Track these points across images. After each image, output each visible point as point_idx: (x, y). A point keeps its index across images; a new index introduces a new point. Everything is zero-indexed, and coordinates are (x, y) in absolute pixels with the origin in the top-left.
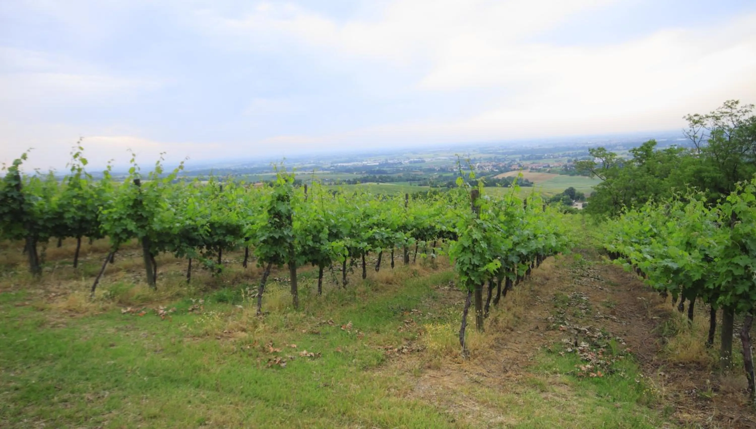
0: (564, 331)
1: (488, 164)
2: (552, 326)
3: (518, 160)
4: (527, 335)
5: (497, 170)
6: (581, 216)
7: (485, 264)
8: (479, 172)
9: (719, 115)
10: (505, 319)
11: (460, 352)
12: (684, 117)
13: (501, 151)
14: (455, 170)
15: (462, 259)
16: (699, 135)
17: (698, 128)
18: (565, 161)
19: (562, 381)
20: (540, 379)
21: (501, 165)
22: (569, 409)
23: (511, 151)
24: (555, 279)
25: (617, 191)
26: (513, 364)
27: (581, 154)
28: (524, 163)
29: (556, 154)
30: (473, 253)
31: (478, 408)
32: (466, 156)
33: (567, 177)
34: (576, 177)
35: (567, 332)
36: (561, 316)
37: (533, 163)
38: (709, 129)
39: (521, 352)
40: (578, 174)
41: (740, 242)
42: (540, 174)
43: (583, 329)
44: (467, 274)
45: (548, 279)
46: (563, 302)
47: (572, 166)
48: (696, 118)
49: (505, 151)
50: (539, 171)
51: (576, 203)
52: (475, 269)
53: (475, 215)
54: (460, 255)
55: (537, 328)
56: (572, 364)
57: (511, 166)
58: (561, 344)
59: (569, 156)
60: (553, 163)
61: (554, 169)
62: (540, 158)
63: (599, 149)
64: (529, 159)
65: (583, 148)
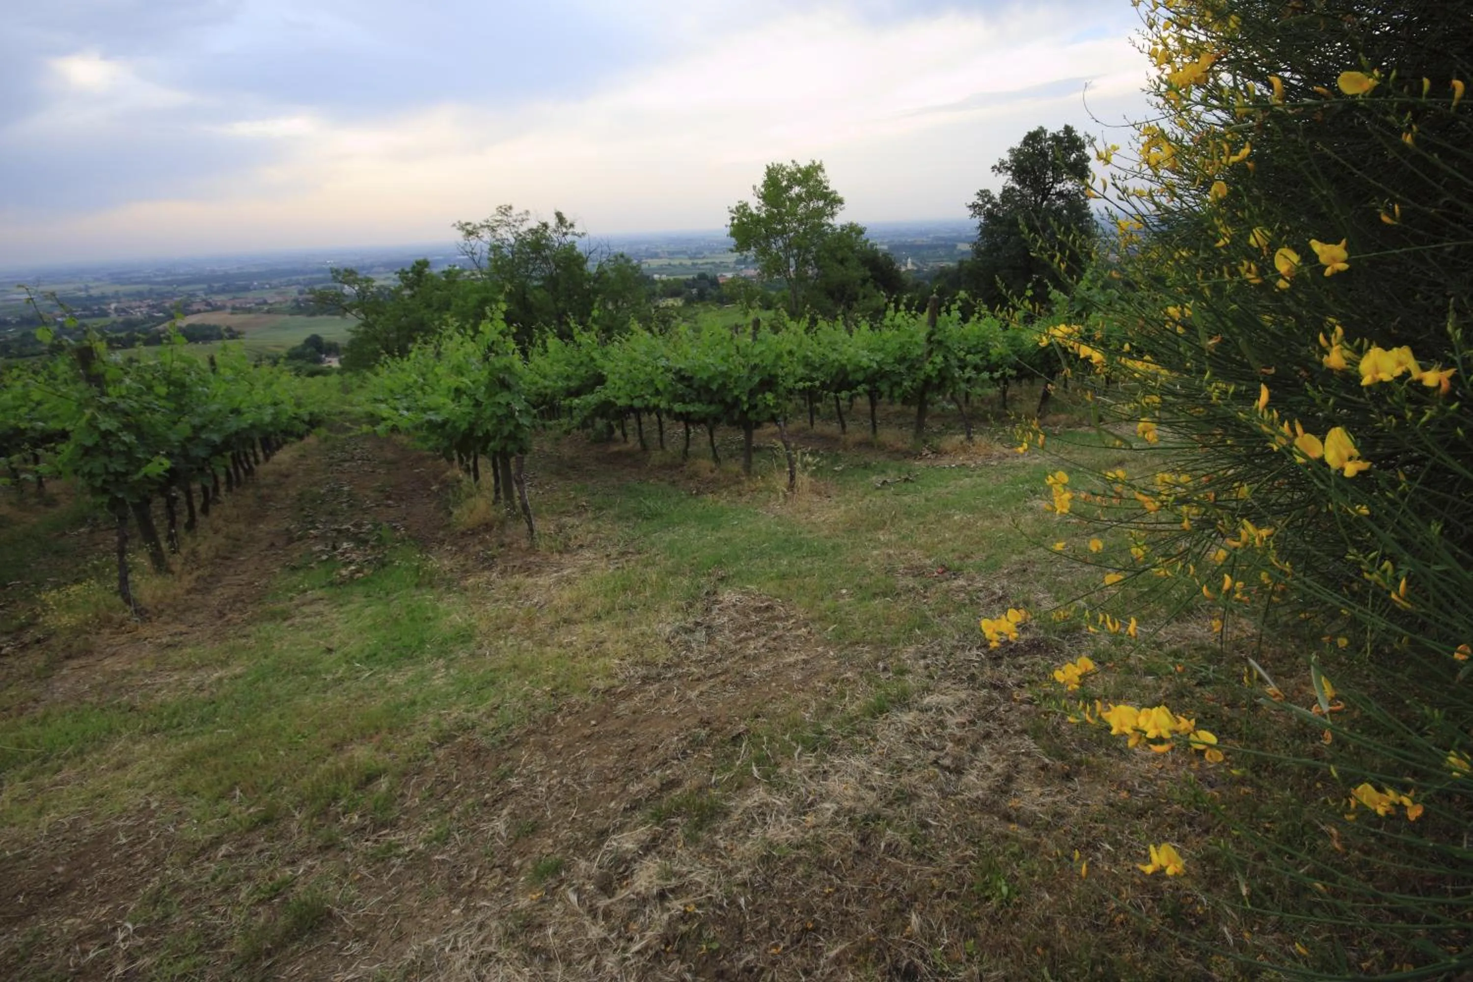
0: (316, 537)
1: (138, 303)
2: (295, 536)
3: (202, 295)
4: (256, 558)
5: (161, 315)
6: (338, 377)
7: (139, 468)
8: (120, 319)
9: (495, 224)
10: (210, 547)
11: (126, 615)
12: (454, 225)
13: (160, 279)
14: (59, 319)
15: (86, 469)
16: (477, 250)
17: (473, 240)
18: (293, 292)
19: (315, 597)
20: (279, 607)
21: (167, 305)
22: (326, 625)
23: (181, 277)
24: (300, 474)
25: (384, 335)
26: (235, 602)
27: (321, 281)
28: (219, 299)
29: (275, 282)
30: (109, 453)
31: (176, 677)
32: (81, 290)
33: (301, 318)
34: (319, 318)
35: (321, 538)
36: (310, 519)
37: (234, 298)
38: (486, 242)
39: (247, 584)
40: (321, 314)
41: (499, 379)
42: (252, 316)
43: (345, 527)
44: (104, 491)
45: (287, 476)
46: (313, 501)
47: (308, 300)
48: (469, 228)
49: (169, 278)
50: (249, 311)
51: (328, 359)
52: (121, 479)
53: (95, 390)
54: (82, 463)
55: (272, 545)
56: (329, 573)
57: (189, 305)
58: (312, 554)
59: (299, 283)
60: (272, 297)
61: (277, 306)
62: (246, 289)
63: (346, 270)
64: (222, 291)
65: (320, 271)
